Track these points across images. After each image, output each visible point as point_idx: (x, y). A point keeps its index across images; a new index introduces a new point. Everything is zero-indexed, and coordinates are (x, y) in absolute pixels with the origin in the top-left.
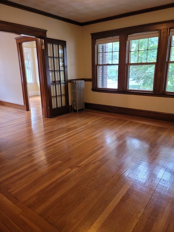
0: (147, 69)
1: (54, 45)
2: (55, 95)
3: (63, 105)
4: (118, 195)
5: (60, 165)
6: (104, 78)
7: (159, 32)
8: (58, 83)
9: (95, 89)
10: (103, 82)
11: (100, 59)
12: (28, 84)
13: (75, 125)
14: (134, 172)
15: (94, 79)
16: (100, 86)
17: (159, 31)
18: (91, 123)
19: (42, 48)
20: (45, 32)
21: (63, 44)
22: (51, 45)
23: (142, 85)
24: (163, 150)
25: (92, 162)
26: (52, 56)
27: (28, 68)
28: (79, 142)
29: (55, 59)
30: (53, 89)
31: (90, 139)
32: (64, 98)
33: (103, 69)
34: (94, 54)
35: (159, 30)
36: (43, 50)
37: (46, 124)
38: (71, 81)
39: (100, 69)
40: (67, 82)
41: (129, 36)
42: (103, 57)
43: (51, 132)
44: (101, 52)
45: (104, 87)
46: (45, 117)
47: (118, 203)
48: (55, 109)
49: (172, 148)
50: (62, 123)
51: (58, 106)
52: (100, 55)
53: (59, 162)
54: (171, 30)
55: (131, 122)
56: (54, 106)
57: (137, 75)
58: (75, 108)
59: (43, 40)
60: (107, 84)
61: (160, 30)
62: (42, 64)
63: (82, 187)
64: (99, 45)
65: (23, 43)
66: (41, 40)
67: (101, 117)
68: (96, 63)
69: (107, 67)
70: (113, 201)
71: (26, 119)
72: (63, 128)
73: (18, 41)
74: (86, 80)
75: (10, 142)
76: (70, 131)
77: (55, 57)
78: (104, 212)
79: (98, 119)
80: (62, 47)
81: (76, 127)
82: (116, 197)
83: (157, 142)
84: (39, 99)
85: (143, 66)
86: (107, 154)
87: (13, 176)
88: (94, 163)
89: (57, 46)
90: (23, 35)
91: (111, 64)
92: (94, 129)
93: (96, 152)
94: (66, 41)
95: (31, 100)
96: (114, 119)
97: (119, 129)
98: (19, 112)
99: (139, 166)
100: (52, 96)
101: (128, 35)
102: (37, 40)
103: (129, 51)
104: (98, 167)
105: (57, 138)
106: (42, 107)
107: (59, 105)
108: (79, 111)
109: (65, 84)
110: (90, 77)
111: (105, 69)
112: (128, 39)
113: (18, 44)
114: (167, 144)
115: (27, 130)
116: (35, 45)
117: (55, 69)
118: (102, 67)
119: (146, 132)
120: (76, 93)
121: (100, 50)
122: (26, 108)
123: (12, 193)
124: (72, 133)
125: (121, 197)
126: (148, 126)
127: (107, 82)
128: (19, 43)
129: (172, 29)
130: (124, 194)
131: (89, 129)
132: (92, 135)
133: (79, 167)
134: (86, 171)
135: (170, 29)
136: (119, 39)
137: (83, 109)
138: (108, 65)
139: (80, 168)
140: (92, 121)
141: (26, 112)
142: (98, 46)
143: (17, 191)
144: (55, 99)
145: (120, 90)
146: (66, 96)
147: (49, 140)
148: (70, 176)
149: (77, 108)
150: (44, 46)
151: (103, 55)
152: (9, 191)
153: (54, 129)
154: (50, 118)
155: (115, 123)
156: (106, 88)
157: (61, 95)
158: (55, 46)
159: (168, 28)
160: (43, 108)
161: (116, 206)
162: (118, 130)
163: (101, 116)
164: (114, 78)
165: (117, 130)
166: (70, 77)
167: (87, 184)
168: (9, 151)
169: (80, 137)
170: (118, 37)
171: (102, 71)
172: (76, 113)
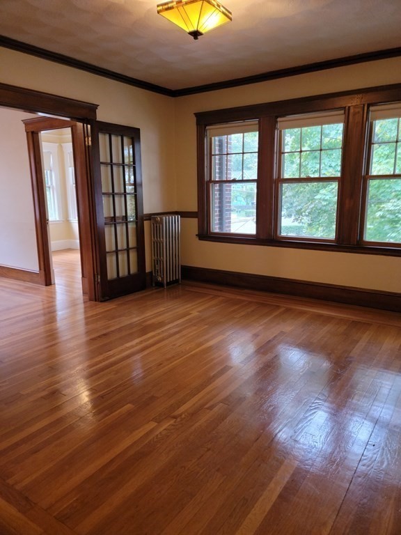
0: (318, 192)
1: (113, 138)
2: (114, 249)
3: (132, 272)
4: (272, 485)
5: (130, 414)
6: (224, 211)
7: (345, 113)
8: (120, 221)
9: (205, 234)
10: (221, 219)
11: (216, 169)
12: (50, 223)
13: (160, 319)
14: (305, 427)
15: (202, 213)
16: (215, 228)
17: (345, 111)
18: (199, 312)
19: (87, 143)
20: (93, 108)
21: (133, 135)
22: (107, 136)
23: (306, 225)
24: (367, 374)
25: (206, 406)
26: (109, 161)
27: (49, 187)
28: (173, 357)
29: (115, 168)
30: (110, 235)
31: (197, 350)
32: (133, 256)
33: (221, 190)
34: (202, 157)
35: (345, 108)
36: (87, 148)
37: (92, 316)
38: (150, 217)
39: (215, 191)
40: (140, 219)
41: (279, 119)
42: (221, 164)
43: (105, 335)
44: (217, 152)
45: (224, 231)
46: (91, 300)
47: (274, 506)
48: (112, 281)
49: (386, 369)
50: (130, 314)
51: (121, 275)
52: (216, 160)
53: (129, 406)
54: (371, 108)
55: (288, 310)
56: (111, 274)
57: (294, 205)
58: (160, 279)
59: (89, 126)
60: (230, 223)
61: (347, 108)
62: (85, 177)
63: (185, 468)
64: (213, 138)
65: (42, 132)
66: (85, 125)
67: (221, 298)
68: (206, 178)
69: (230, 187)
70: (261, 499)
71: (44, 304)
72: (131, 326)
73: (31, 126)
74: (184, 215)
75: (6, 360)
76: (150, 332)
77: (115, 164)
78: (241, 527)
79: (213, 302)
80: (130, 141)
81: (162, 322)
82: (268, 489)
83: (351, 354)
84: (76, 257)
85: (307, 185)
86: (240, 386)
87: (17, 445)
88: (211, 408)
89: (120, 138)
90: (41, 114)
91: (241, 179)
92: (206, 326)
93: (214, 381)
94: (139, 129)
95: (55, 260)
96: (250, 302)
97: (261, 325)
98: (27, 288)
99: (315, 412)
100: (107, 250)
101: (277, 117)
102: (76, 125)
103: (281, 153)
104: (222, 418)
105: (120, 348)
106: (83, 276)
107: (123, 272)
108: (168, 284)
109: (137, 223)
110: (194, 207)
111: (227, 190)
112: (278, 125)
113: (30, 134)
114: (375, 361)
115: (47, 332)
116: (70, 136)
117: (116, 191)
118: (220, 186)
119: (323, 332)
120: (163, 243)
121: (216, 150)
122: (43, 278)
123: (18, 487)
124: (154, 336)
125: (279, 490)
126: (328, 320)
127: (230, 218)
128: (33, 133)
129: (372, 106)
130: (286, 480)
131: (195, 328)
132: (201, 340)
133: (175, 417)
134: (193, 428)
135: (369, 106)
136: (258, 126)
137: (176, 281)
138: (234, 181)
139: (179, 420)
140: (200, 309)
141: (44, 288)
142: (211, 139)
143: (27, 481)
144: (114, 258)
145: (261, 237)
146: (138, 252)
147: (101, 354)
148: (155, 440)
149: (164, 278)
150: (90, 139)
151: (220, 159)
152: (10, 481)
153: (113, 329)
154: (101, 301)
155: (253, 311)
156: (228, 232)
157: (128, 250)
158: (116, 140)
159: (364, 105)
160: (86, 280)
161: (270, 512)
162: (260, 328)
163: (219, 296)
164: (243, 210)
165: (258, 327)
166: (147, 209)
167: (199, 459)
168: (5, 382)
169: (174, 345)
170: (256, 121)
171: (220, 194)
172: (162, 289)
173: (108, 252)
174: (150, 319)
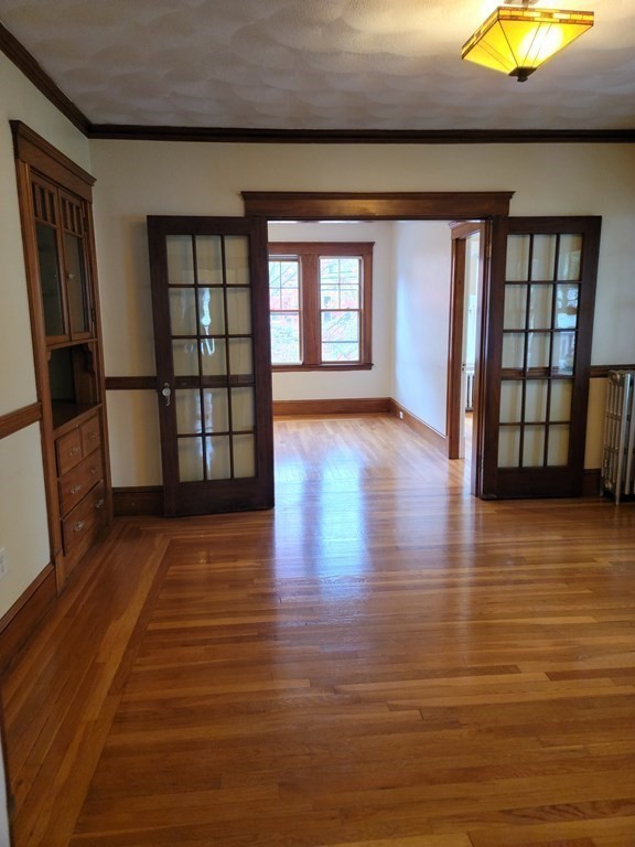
2: (517, 420)
3: (552, 462)
19: (487, 254)
21: (582, 229)
26: (527, 278)
32: (558, 436)
36: (487, 262)
38: (605, 372)
40: (583, 374)
48: (507, 471)
51: (527, 463)
56: (507, 459)
63: (257, 754)
80: (580, 239)
81: (522, 558)
92: (588, 591)
100: (503, 421)
107: (533, 460)
108: (624, 498)
109: (574, 381)
120: (620, 421)
122: (448, 447)
128: (457, 240)
131: (565, 586)
132: (540, 608)
139: (336, 697)
140: (623, 559)
144: (516, 436)
146: (571, 430)
149: (616, 486)
154: (483, 499)
157: (547, 424)
166: (599, 357)
172: (609, 504)
173: (503, 424)
174: (506, 547)
